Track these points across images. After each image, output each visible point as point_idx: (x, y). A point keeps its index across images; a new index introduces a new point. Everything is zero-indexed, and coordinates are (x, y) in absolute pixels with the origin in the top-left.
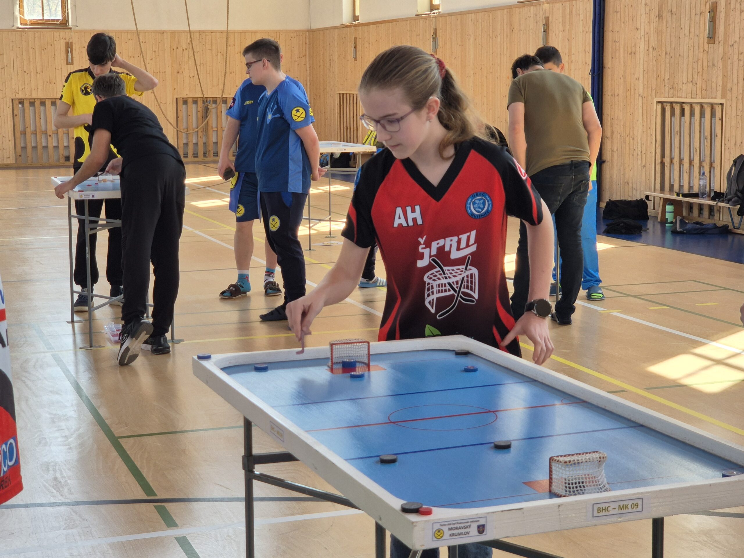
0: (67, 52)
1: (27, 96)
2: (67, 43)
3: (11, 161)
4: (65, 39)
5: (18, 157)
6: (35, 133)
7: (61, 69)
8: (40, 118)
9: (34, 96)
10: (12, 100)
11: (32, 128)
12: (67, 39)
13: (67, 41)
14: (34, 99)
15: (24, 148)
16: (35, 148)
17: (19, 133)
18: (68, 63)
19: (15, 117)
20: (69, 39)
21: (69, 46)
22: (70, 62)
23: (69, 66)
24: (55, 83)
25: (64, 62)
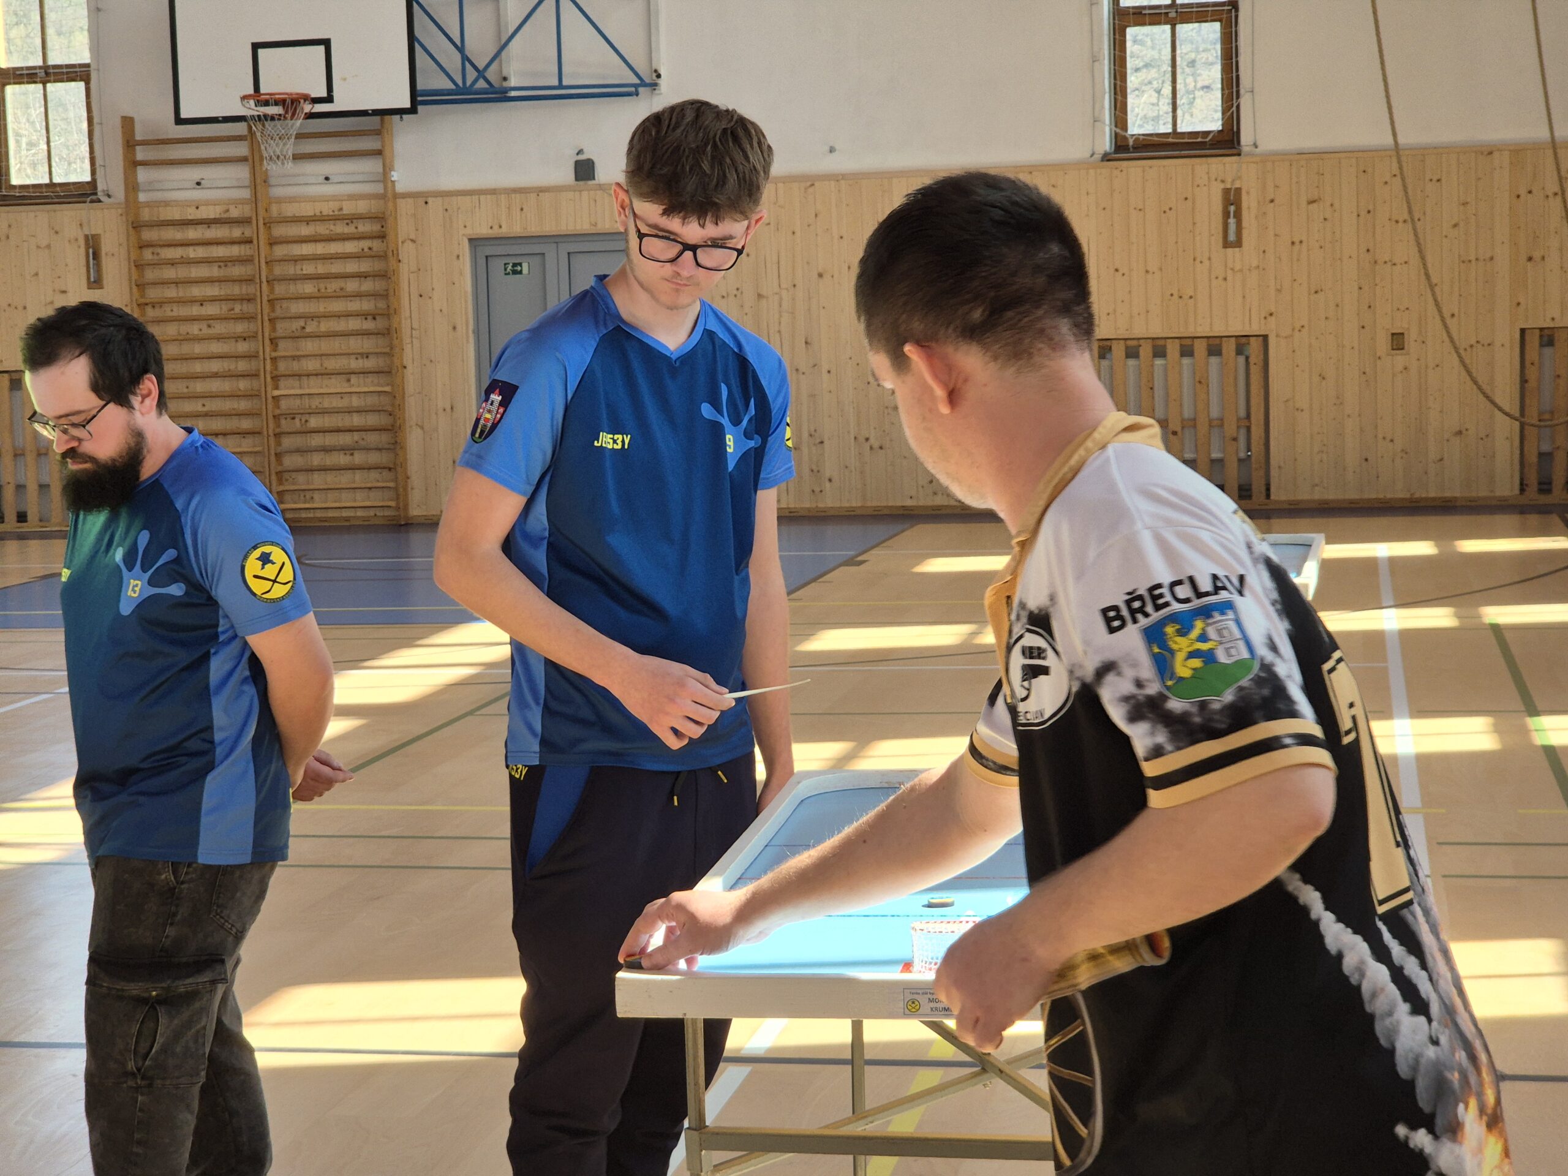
0: (1226, 215)
1: (1122, 333)
2: (1226, 192)
4: (1223, 181)
7: (1210, 259)
8: (1153, 388)
9: (1139, 331)
12: (1229, 180)
13: (1229, 186)
14: (1139, 339)
18: (1227, 244)
20: (1233, 181)
21: (1232, 201)
22: (1232, 241)
23: (1230, 251)
24: (1191, 297)
25: (1218, 241)
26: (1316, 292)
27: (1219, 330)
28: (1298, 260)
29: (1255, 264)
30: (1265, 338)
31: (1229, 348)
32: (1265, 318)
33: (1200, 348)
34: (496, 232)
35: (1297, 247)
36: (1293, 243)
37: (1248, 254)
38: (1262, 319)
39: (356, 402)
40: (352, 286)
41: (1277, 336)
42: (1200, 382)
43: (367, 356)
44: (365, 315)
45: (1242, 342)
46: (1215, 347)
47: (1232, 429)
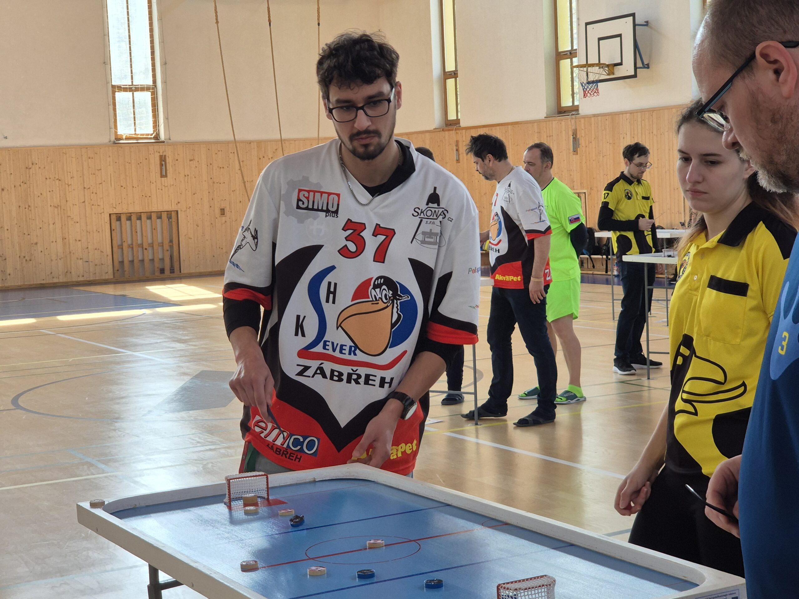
0: (161, 165)
1: (125, 211)
2: (161, 157)
3: (110, 276)
4: (159, 152)
5: (115, 271)
6: (131, 247)
7: (156, 182)
8: (137, 232)
9: (131, 210)
10: (110, 215)
11: (130, 242)
12: (161, 152)
13: (161, 154)
14: (131, 213)
15: (122, 263)
16: (132, 262)
17: (117, 248)
18: (162, 176)
19: (112, 232)
20: (163, 152)
21: (163, 160)
22: (164, 175)
23: (163, 179)
24: (150, 197)
25: (159, 175)
26: (194, 194)
27: (160, 209)
28: (187, 182)
29: (172, 184)
30: (177, 211)
31: (164, 216)
32: (177, 204)
33: (154, 216)
35: (186, 177)
36: (185, 176)
37: (169, 180)
38: (176, 205)
41: (181, 211)
42: (154, 229)
45: (169, 214)
46: (159, 216)
47: (166, 247)
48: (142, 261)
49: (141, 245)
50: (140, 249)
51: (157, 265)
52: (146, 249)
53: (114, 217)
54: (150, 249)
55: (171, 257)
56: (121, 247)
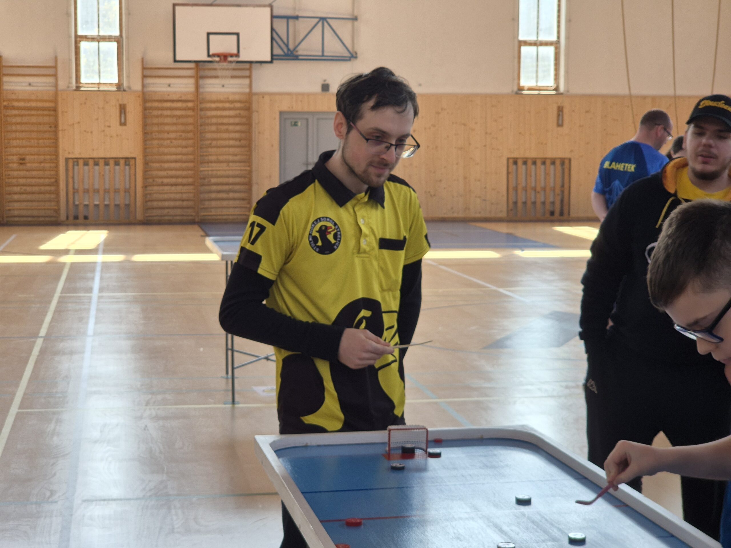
0: (558, 115)
1: (520, 156)
2: (559, 107)
3: (504, 215)
4: (557, 103)
5: (508, 211)
6: (525, 189)
7: (552, 130)
8: (531, 176)
9: (527, 155)
10: (508, 159)
11: (524, 184)
12: (559, 103)
13: (559, 105)
14: (526, 158)
15: (515, 203)
16: (525, 203)
17: (512, 189)
18: (558, 126)
19: (509, 174)
20: (561, 103)
21: (560, 110)
22: (560, 125)
23: (559, 128)
25: (555, 124)
26: (587, 143)
27: (554, 156)
28: (582, 132)
29: (567, 133)
30: (570, 160)
31: (558, 163)
33: (548, 162)
34: (291, 110)
35: (581, 127)
37: (565, 129)
38: (569, 153)
39: (231, 173)
40: (231, 128)
41: (574, 159)
42: (548, 175)
43: (236, 155)
44: (236, 139)
45: (563, 161)
46: (553, 162)
47: (558, 191)
48: (534, 203)
49: (534, 189)
50: (533, 193)
51: (549, 207)
52: (538, 192)
53: (511, 161)
54: (542, 193)
55: (562, 201)
56: (516, 189)
